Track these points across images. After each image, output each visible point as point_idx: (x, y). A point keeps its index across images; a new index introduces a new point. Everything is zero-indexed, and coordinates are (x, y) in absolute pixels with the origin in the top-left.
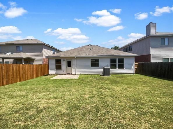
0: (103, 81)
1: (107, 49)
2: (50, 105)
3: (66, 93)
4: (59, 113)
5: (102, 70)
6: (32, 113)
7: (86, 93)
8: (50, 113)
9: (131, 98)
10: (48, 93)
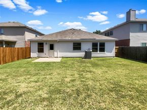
0: (84, 64)
1: (89, 33)
2: (29, 89)
3: (48, 77)
4: (39, 98)
5: (84, 53)
6: (10, 98)
7: (68, 76)
8: (30, 98)
9: (112, 81)
10: (29, 76)
